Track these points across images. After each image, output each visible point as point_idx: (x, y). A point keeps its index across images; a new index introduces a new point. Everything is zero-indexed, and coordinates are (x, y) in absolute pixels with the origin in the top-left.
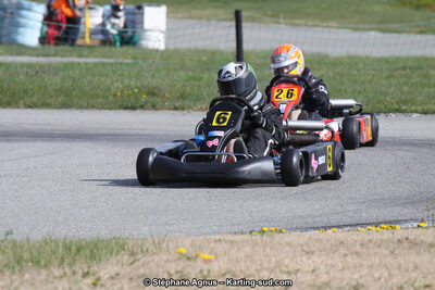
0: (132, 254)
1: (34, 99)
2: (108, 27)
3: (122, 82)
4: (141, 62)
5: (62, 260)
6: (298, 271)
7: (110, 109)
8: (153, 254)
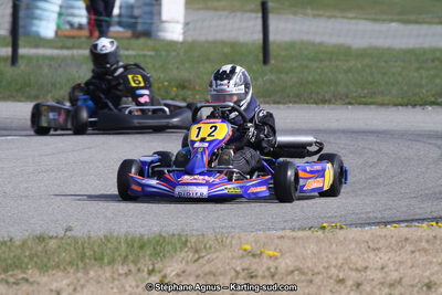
0: (196, 251)
5: (126, 257)
6: (366, 268)
8: (216, 250)
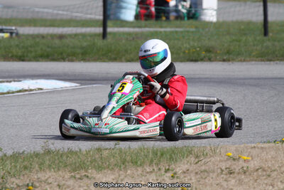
0: (197, 157)
1: (132, 56)
2: (180, 7)
3: (189, 44)
4: (201, 30)
5: (152, 161)
7: (181, 61)
8: (211, 156)
